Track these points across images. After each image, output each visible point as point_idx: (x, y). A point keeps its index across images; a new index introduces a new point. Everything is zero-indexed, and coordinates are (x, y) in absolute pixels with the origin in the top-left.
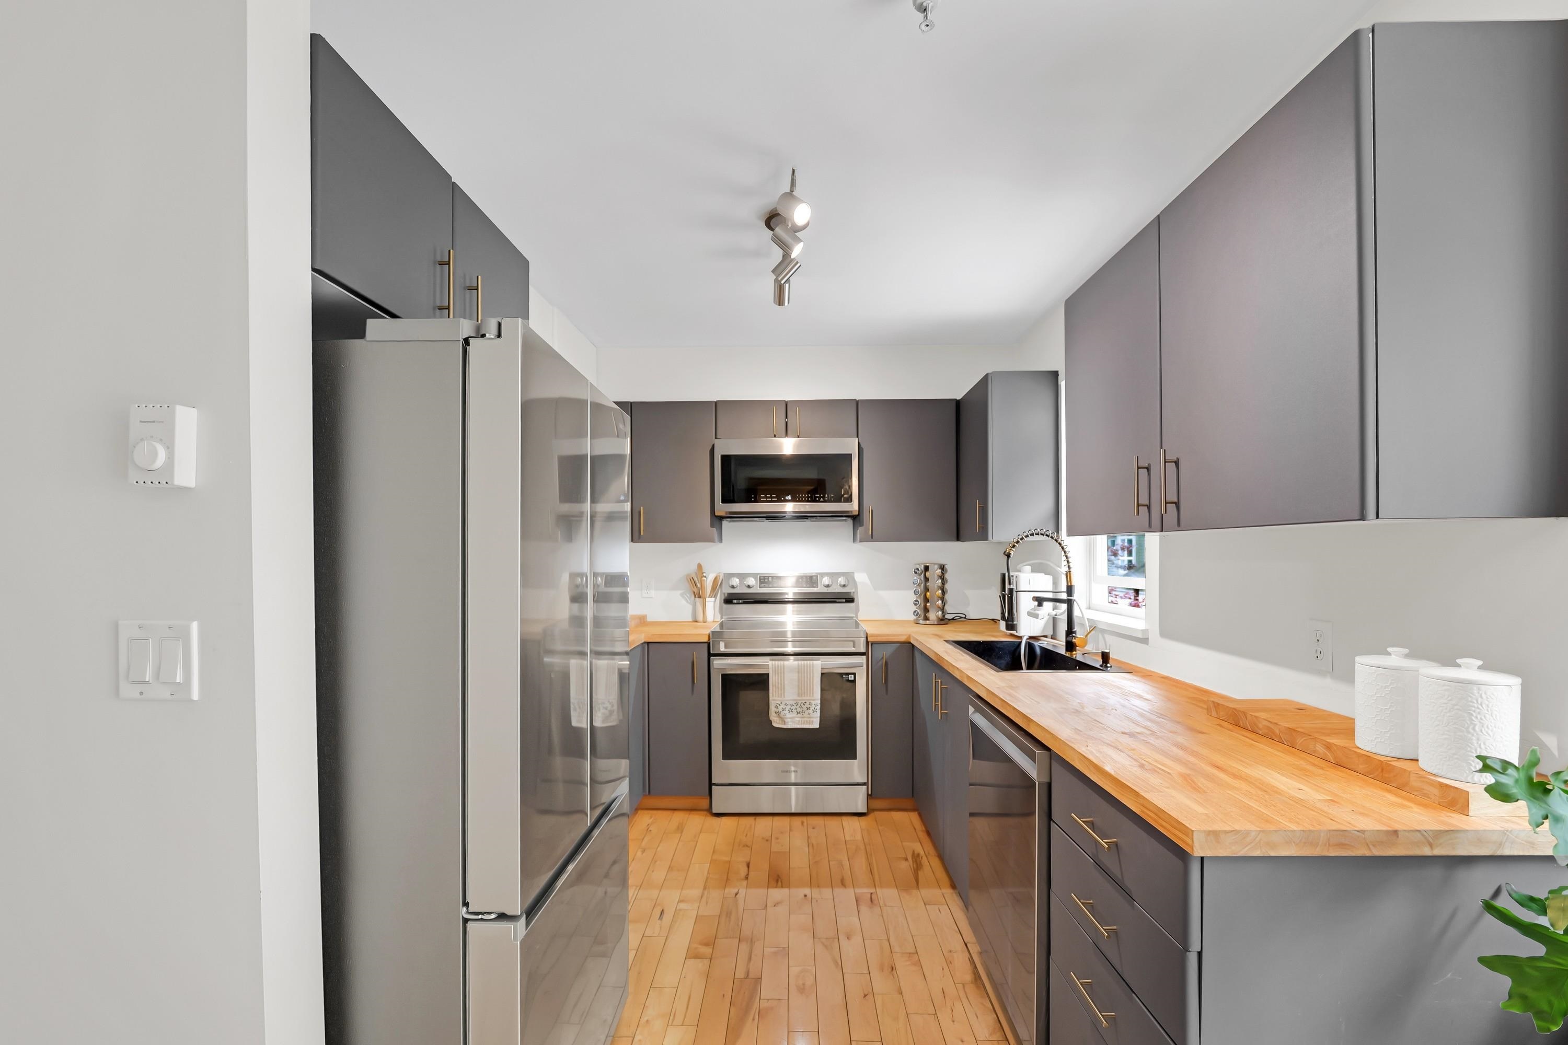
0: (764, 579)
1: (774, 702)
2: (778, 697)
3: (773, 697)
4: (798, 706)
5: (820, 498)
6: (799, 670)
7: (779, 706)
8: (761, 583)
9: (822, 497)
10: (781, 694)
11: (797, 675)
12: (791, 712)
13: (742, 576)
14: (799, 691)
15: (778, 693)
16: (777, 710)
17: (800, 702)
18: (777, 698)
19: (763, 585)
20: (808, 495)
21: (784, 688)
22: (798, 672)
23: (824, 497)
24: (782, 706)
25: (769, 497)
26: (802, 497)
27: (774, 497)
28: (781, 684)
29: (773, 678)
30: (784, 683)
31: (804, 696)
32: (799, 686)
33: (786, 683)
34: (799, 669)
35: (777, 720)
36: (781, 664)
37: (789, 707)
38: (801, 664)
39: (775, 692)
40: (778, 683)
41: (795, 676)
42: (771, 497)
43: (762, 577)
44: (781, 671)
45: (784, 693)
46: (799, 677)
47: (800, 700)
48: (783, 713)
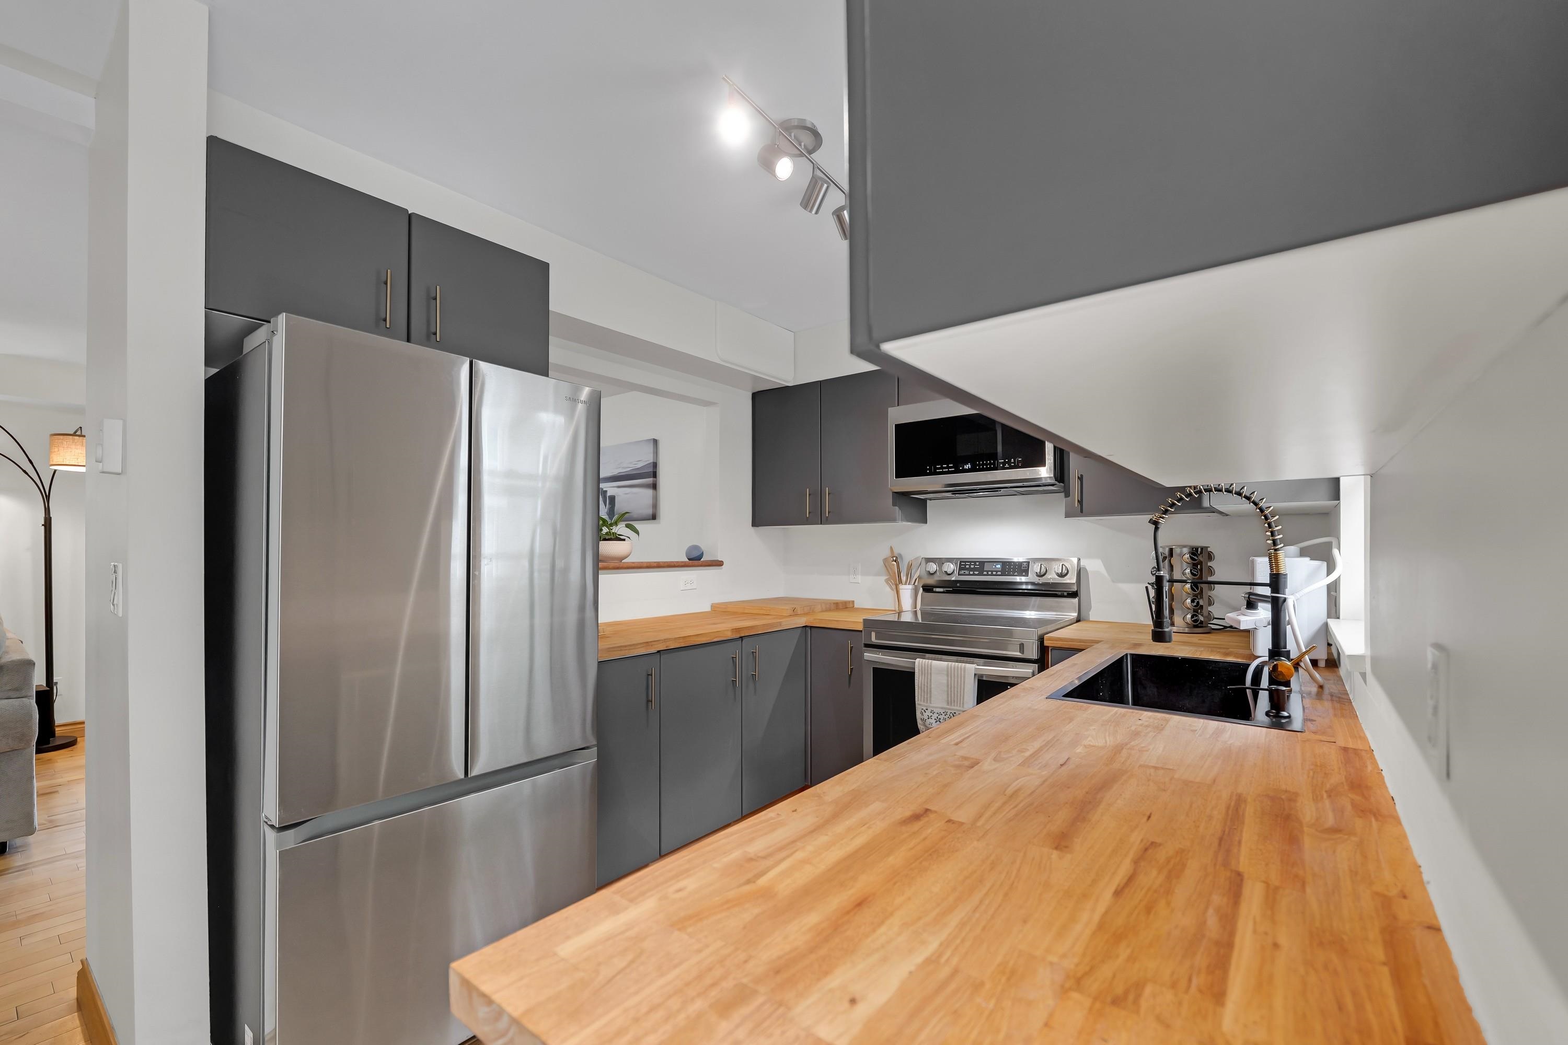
0: (965, 565)
1: (919, 707)
2: (924, 701)
3: (918, 701)
4: (947, 716)
5: (1004, 464)
6: (949, 673)
7: (924, 712)
8: (960, 569)
9: (1007, 463)
10: (927, 698)
11: (946, 678)
12: (938, 722)
13: (940, 561)
14: (948, 698)
15: (924, 698)
16: (922, 717)
17: (949, 712)
18: (922, 703)
19: (962, 572)
20: (990, 462)
21: (931, 691)
22: (948, 676)
23: (1009, 463)
24: (928, 713)
25: (945, 468)
26: (983, 464)
27: (951, 467)
28: (927, 687)
29: (919, 678)
30: (931, 685)
31: (954, 706)
32: (948, 691)
33: (932, 686)
34: (948, 671)
35: (923, 729)
36: (928, 662)
37: (935, 716)
38: (951, 667)
39: (921, 695)
40: (924, 685)
41: (943, 679)
42: (948, 467)
43: (963, 562)
44: (928, 672)
45: (931, 697)
46: (948, 680)
47: (949, 709)
48: (928, 721)
